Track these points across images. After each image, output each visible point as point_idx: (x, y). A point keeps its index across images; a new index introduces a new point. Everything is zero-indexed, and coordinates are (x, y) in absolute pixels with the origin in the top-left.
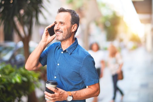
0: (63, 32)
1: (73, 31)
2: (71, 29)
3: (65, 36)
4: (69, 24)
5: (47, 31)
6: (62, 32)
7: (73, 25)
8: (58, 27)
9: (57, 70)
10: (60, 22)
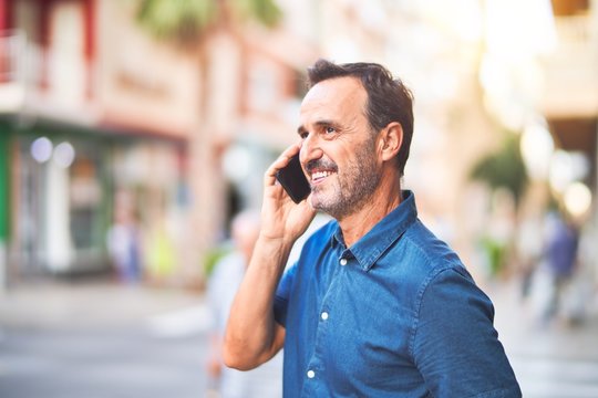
0: (339, 165)
1: (387, 155)
2: (374, 150)
3: (351, 186)
4: (360, 130)
5: (273, 184)
6: (333, 169)
7: (379, 131)
8: (313, 151)
9: (319, 340)
10: (319, 123)
